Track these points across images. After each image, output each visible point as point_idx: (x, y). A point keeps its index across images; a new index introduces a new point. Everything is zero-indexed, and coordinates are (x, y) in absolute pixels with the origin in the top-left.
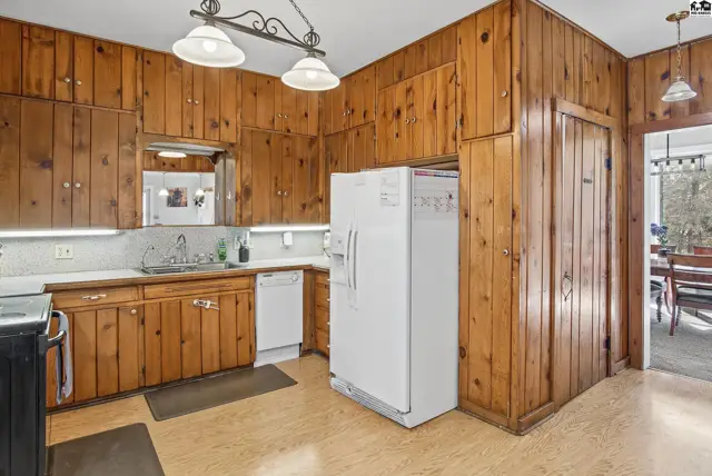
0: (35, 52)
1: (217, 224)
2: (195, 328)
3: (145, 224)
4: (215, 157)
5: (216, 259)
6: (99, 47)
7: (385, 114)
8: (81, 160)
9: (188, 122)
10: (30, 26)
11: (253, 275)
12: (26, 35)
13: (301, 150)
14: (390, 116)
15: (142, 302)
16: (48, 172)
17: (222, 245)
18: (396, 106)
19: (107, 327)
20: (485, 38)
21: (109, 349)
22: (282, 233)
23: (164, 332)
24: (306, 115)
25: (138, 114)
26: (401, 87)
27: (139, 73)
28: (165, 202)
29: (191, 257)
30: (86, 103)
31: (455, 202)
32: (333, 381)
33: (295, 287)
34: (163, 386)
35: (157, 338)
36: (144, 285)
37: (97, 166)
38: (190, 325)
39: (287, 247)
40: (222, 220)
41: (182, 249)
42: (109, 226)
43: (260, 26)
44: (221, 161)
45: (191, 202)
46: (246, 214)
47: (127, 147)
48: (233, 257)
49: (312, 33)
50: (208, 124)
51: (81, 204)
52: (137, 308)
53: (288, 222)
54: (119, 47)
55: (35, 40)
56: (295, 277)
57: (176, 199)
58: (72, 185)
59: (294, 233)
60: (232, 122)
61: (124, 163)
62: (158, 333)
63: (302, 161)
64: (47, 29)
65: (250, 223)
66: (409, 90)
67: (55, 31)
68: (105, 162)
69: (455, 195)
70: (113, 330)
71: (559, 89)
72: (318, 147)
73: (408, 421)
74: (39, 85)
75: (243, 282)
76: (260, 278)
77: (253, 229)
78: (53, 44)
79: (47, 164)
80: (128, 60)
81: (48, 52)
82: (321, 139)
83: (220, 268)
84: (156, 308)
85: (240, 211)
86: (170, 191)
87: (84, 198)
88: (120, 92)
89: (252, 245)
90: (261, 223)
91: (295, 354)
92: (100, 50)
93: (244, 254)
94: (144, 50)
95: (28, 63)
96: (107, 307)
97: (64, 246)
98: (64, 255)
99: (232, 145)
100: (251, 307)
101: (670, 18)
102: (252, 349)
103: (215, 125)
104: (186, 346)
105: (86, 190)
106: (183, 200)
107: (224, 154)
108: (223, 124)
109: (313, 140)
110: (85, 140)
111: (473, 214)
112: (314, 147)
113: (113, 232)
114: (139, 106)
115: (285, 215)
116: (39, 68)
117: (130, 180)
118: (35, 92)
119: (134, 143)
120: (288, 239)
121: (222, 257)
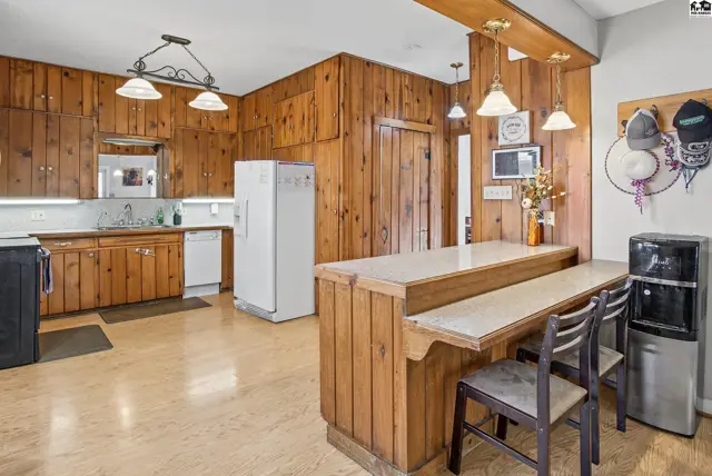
0: (19, 78)
1: (158, 197)
2: (137, 267)
3: (100, 195)
4: (156, 148)
5: (156, 222)
6: (66, 72)
7: (277, 121)
8: (53, 152)
9: (132, 123)
10: (16, 60)
11: (182, 232)
12: (12, 66)
13: (223, 143)
14: (280, 121)
15: (97, 249)
16: (29, 159)
17: (160, 212)
18: (284, 115)
19: (72, 265)
20: (327, 78)
21: (72, 279)
22: (210, 205)
23: (114, 270)
24: (228, 117)
25: (94, 118)
26: (287, 103)
27: (96, 90)
28: (121, 181)
29: (136, 221)
30: (56, 112)
31: (312, 181)
32: (235, 302)
33: (216, 242)
34: (113, 307)
35: (108, 274)
36: (99, 237)
37: (64, 155)
38: (133, 265)
39: (214, 215)
40: (162, 194)
41: (129, 214)
42: (73, 197)
43: (173, 75)
44: (161, 151)
45: (145, 182)
46: (179, 189)
47: (87, 141)
48: (169, 221)
49: (209, 76)
50: (148, 125)
51: (52, 183)
52: (94, 253)
53: (213, 195)
54: (81, 72)
55: (19, 70)
56: (214, 235)
57: (131, 178)
58: (46, 168)
59: (219, 204)
60: (168, 122)
61: (84, 153)
62: (109, 270)
63: (224, 151)
64: (28, 62)
65: (181, 196)
66: (291, 105)
67: (34, 63)
68: (70, 152)
69: (312, 176)
70: (77, 267)
71: (380, 109)
72: (237, 141)
73: (275, 318)
74: (22, 99)
75: (174, 237)
76: (187, 235)
77: (185, 201)
78: (32, 71)
79: (28, 154)
80: (87, 81)
81: (29, 77)
82: (240, 135)
83: (158, 227)
84: (108, 253)
85: (173, 187)
86: (125, 172)
87: (55, 179)
88: (81, 103)
89: (184, 212)
90: (190, 196)
91: (216, 291)
92: (66, 74)
93: (177, 219)
94: (99, 74)
95: (15, 85)
96: (71, 251)
97: (39, 212)
98: (38, 218)
99: (167, 140)
100: (181, 255)
101: (453, 66)
102: (181, 284)
103: (154, 125)
104: (130, 281)
105: (56, 172)
106: (139, 179)
107: (163, 145)
108: (160, 126)
109: (233, 136)
110: (56, 138)
111: (321, 188)
112: (234, 141)
113: (75, 201)
114: (94, 112)
115: (210, 191)
116: (22, 89)
117: (88, 166)
118: (18, 104)
119: (91, 139)
120: (215, 209)
121: (161, 221)
